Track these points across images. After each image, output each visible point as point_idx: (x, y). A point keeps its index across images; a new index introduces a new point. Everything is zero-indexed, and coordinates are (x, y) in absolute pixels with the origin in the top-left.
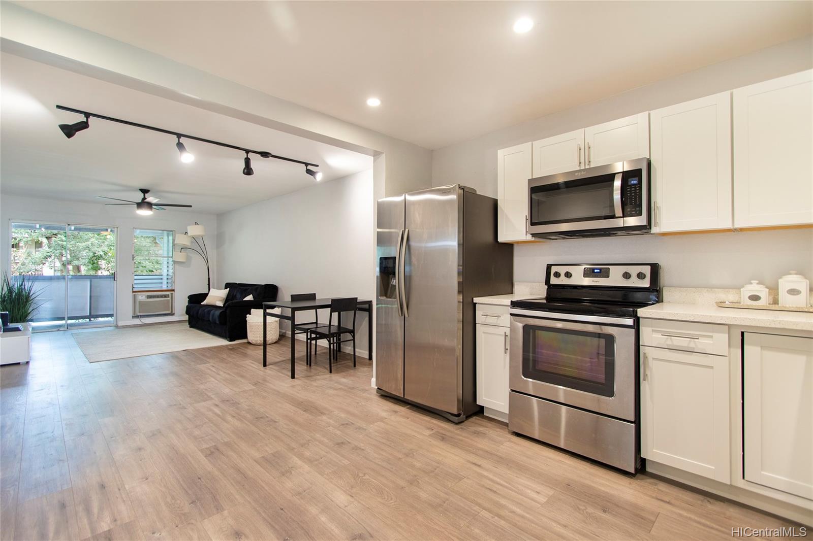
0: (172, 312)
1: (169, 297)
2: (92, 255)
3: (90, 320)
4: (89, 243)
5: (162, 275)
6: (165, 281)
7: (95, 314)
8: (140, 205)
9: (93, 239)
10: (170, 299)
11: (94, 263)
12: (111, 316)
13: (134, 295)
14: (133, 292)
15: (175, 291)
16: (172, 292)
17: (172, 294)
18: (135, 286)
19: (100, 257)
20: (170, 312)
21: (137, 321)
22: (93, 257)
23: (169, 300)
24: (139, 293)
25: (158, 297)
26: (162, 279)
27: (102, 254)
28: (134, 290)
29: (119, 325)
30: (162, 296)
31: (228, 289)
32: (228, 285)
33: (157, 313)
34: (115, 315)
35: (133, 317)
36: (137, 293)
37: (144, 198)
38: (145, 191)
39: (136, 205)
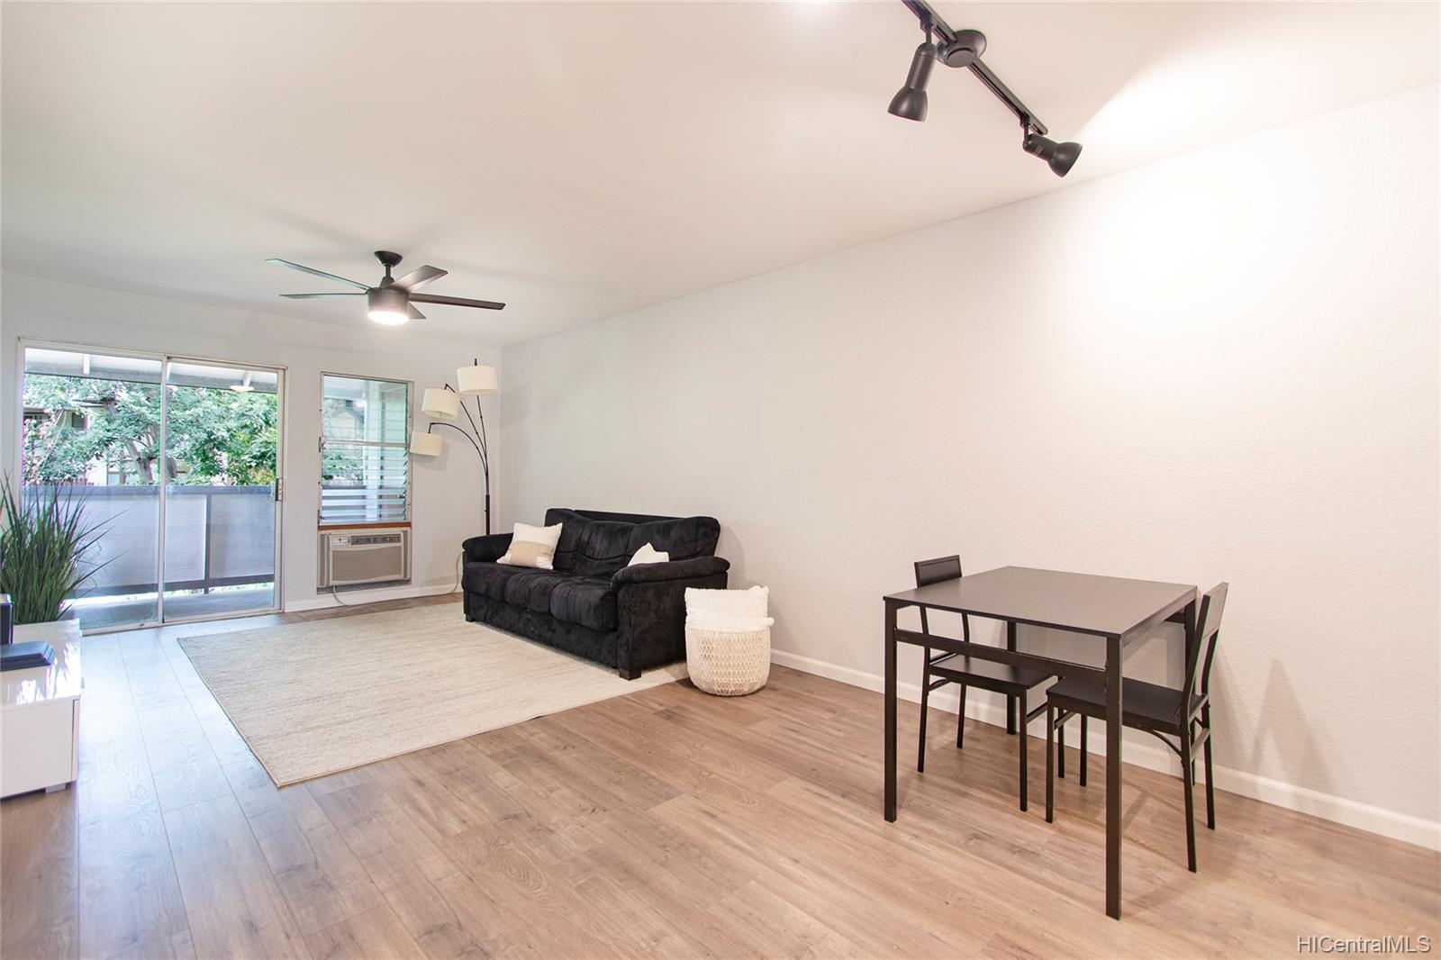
0: (405, 576)
1: (399, 541)
2: (205, 436)
3: (206, 592)
4: (199, 411)
5: (364, 488)
6: (372, 503)
7: (218, 576)
8: (375, 295)
9: (208, 402)
10: (401, 544)
11: (207, 458)
12: (269, 578)
13: (322, 536)
14: (320, 528)
15: (413, 525)
16: (405, 529)
17: (405, 532)
18: (324, 514)
19: (221, 445)
20: (401, 577)
21: (328, 601)
22: (206, 442)
23: (400, 547)
24: (333, 532)
25: (375, 540)
26: (364, 497)
27: (226, 435)
28: (323, 522)
29: (286, 611)
30: (384, 539)
31: (561, 524)
32: (553, 517)
33: (372, 580)
34: (277, 577)
35: (318, 589)
36: (328, 532)
37: (388, 279)
38: (389, 259)
39: (366, 298)
